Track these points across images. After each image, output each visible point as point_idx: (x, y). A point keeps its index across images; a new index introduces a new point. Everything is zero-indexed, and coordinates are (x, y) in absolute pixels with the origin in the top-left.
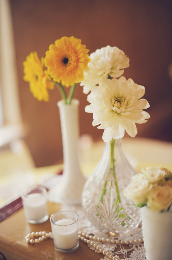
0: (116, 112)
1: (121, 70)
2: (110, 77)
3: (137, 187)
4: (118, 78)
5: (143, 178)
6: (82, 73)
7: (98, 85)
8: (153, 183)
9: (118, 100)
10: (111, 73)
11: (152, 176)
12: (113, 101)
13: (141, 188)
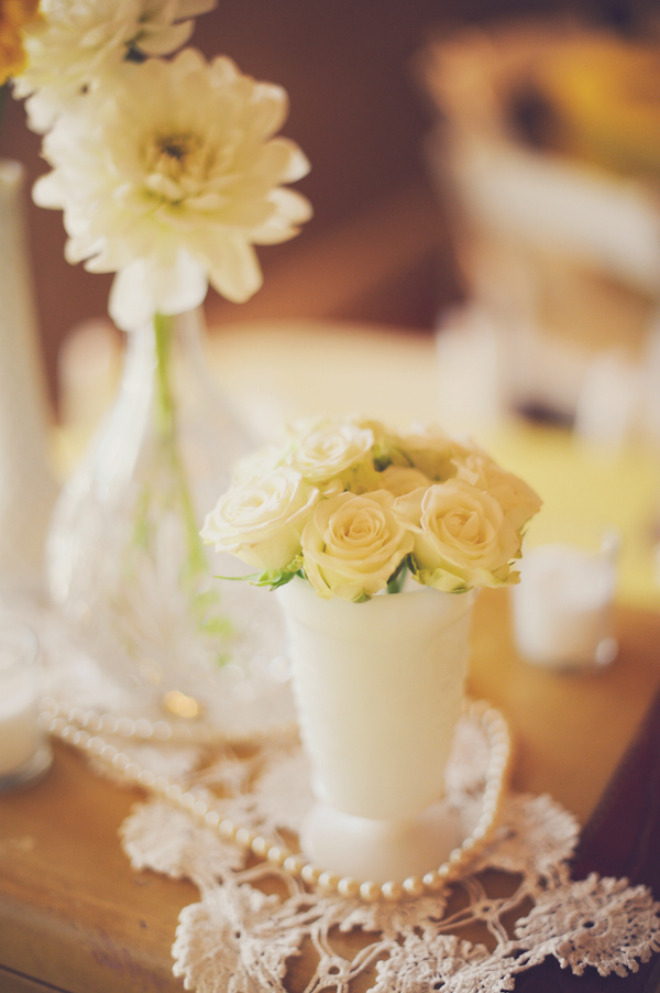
0: (163, 199)
1: (178, 22)
2: (135, 55)
3: (257, 502)
4: (169, 57)
5: (281, 463)
6: (18, 40)
7: (85, 90)
8: (324, 484)
9: (174, 148)
10: (141, 36)
11: (320, 452)
12: (151, 150)
13: (271, 504)
